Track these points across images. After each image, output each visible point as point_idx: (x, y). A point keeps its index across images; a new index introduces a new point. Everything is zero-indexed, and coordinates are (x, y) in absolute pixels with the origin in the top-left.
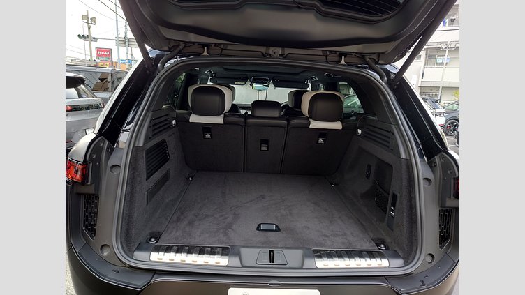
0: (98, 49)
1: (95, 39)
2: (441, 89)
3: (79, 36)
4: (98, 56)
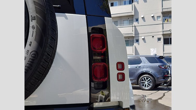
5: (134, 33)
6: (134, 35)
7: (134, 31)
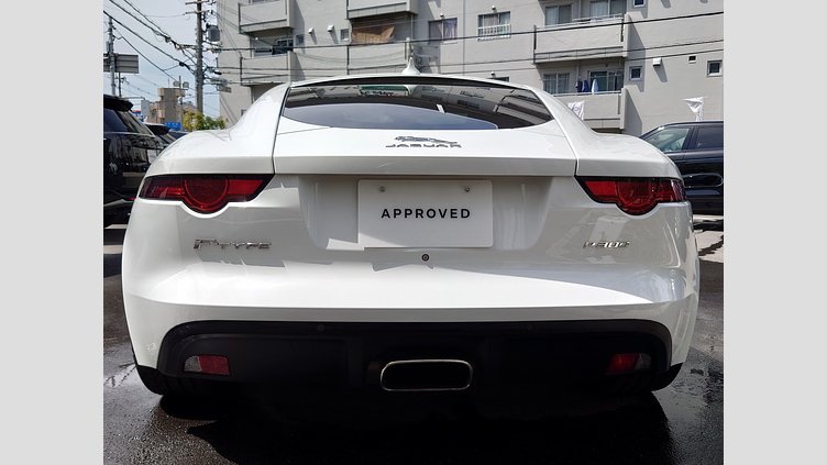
5: (625, 45)
6: (625, 55)
7: (626, 39)
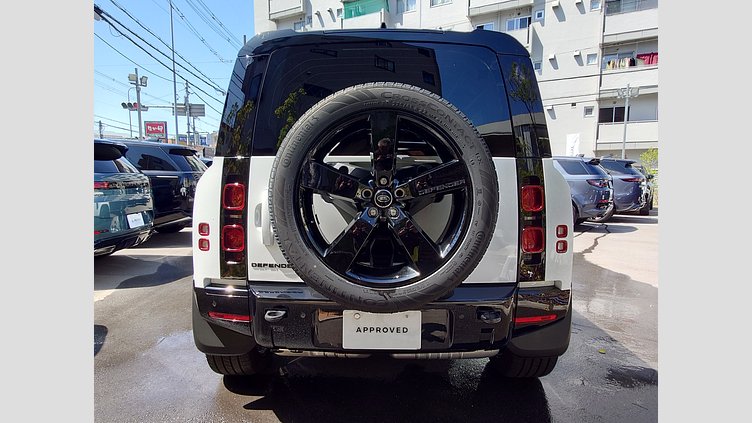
0: (148, 124)
1: (146, 108)
2: (623, 152)
3: (124, 105)
4: (148, 131)
